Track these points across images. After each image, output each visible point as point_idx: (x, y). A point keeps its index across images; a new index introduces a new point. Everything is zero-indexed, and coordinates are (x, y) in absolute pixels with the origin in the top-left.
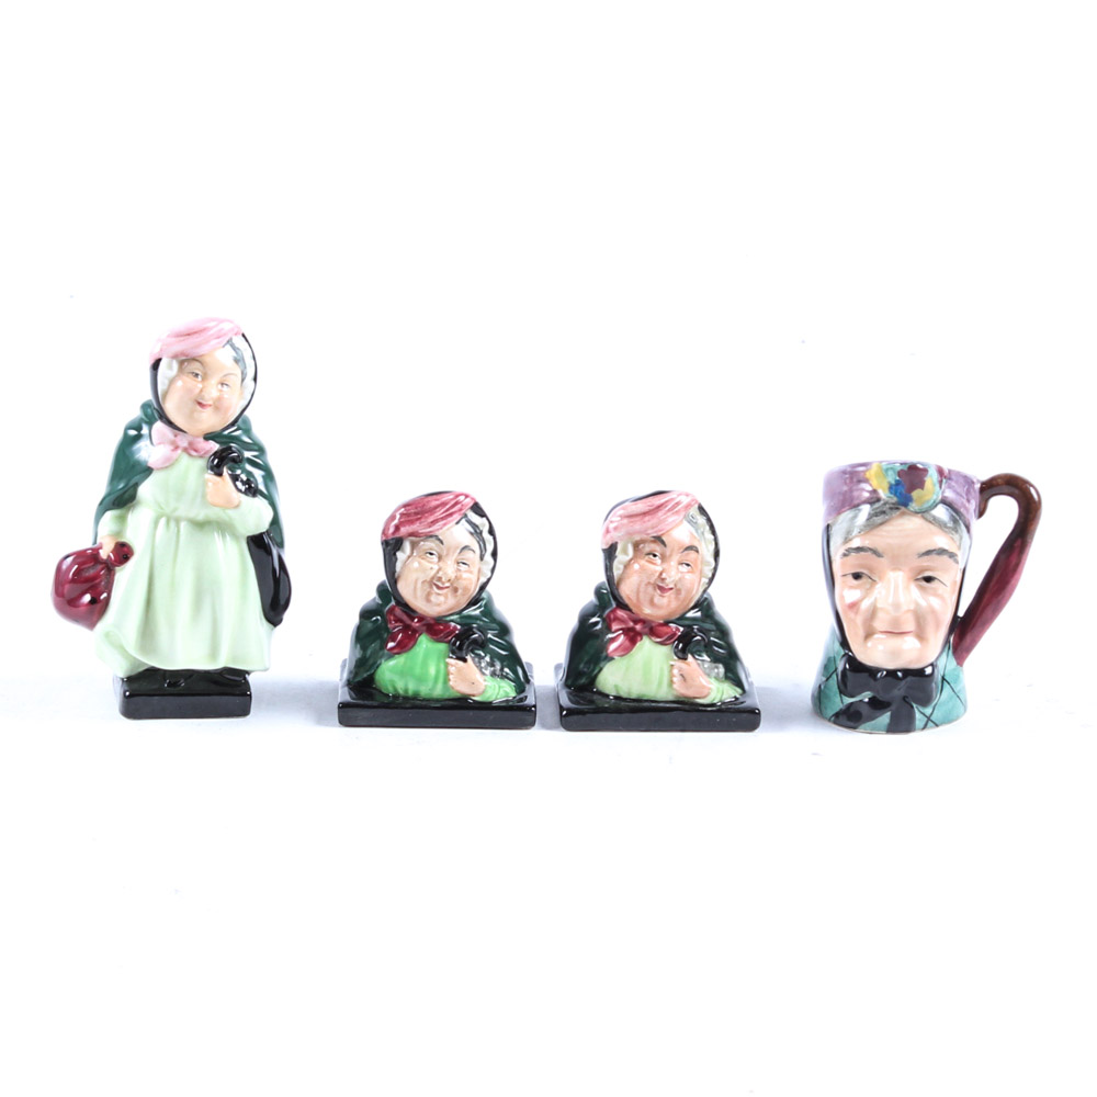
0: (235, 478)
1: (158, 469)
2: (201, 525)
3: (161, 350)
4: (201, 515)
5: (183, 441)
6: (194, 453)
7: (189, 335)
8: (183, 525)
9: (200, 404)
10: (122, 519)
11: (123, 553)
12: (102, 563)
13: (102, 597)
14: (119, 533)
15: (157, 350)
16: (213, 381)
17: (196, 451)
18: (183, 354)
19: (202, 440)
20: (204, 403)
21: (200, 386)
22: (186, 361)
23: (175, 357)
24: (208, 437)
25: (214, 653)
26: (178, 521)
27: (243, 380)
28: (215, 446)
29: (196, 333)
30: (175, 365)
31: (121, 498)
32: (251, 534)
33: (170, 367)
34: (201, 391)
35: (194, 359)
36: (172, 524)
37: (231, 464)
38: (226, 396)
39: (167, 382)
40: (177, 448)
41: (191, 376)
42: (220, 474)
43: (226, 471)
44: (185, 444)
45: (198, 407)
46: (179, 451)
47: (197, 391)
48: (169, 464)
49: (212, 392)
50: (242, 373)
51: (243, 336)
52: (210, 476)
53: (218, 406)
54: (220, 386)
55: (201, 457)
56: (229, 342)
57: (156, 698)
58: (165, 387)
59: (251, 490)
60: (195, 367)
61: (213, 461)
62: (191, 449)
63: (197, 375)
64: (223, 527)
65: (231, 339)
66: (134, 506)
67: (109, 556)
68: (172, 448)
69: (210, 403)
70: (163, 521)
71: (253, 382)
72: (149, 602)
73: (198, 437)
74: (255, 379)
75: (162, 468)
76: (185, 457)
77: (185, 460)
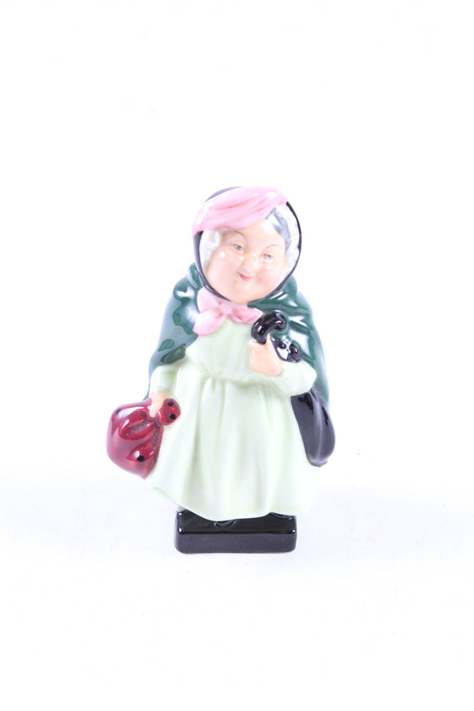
0: (279, 344)
1: (203, 335)
2: (244, 387)
3: (202, 223)
4: (246, 378)
5: (227, 309)
6: (238, 320)
7: (230, 207)
8: (229, 387)
9: (242, 276)
10: (172, 375)
11: (171, 411)
12: (151, 421)
13: (151, 454)
14: (169, 389)
15: (199, 221)
16: (256, 253)
17: (240, 318)
18: (225, 226)
19: (245, 307)
20: (246, 275)
21: (242, 258)
22: (227, 233)
23: (217, 228)
24: (252, 305)
25: (259, 501)
26: (223, 383)
27: (287, 248)
28: (259, 314)
29: (237, 205)
30: (218, 237)
31: (171, 355)
32: (295, 394)
33: (212, 239)
34: (243, 263)
35: (237, 232)
36: (218, 386)
37: (274, 331)
38: (268, 267)
39: (209, 253)
40: (221, 315)
41: (233, 248)
42: (264, 342)
43: (269, 338)
44: (229, 311)
45: (240, 279)
46: (223, 318)
47: (239, 264)
48: (213, 331)
49: (254, 264)
50: (286, 243)
51: (288, 204)
52: (253, 342)
53: (261, 276)
54: (262, 259)
55: (245, 323)
56: (273, 212)
57: (206, 536)
58: (208, 258)
59: (295, 354)
60: (237, 239)
61: (257, 327)
62: (235, 316)
63: (239, 247)
64: (268, 390)
65: (275, 209)
66: (183, 363)
67: (157, 414)
68: (216, 315)
69: (253, 275)
70: (209, 382)
71: (297, 250)
72: (195, 459)
73: (241, 304)
74: (299, 247)
75: (206, 335)
76: (229, 324)
77: (229, 327)
